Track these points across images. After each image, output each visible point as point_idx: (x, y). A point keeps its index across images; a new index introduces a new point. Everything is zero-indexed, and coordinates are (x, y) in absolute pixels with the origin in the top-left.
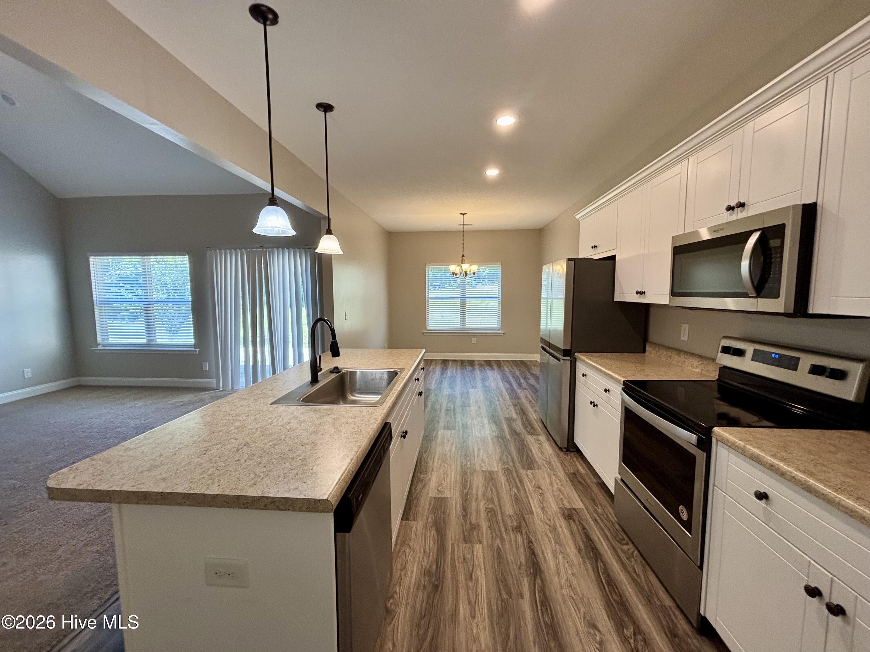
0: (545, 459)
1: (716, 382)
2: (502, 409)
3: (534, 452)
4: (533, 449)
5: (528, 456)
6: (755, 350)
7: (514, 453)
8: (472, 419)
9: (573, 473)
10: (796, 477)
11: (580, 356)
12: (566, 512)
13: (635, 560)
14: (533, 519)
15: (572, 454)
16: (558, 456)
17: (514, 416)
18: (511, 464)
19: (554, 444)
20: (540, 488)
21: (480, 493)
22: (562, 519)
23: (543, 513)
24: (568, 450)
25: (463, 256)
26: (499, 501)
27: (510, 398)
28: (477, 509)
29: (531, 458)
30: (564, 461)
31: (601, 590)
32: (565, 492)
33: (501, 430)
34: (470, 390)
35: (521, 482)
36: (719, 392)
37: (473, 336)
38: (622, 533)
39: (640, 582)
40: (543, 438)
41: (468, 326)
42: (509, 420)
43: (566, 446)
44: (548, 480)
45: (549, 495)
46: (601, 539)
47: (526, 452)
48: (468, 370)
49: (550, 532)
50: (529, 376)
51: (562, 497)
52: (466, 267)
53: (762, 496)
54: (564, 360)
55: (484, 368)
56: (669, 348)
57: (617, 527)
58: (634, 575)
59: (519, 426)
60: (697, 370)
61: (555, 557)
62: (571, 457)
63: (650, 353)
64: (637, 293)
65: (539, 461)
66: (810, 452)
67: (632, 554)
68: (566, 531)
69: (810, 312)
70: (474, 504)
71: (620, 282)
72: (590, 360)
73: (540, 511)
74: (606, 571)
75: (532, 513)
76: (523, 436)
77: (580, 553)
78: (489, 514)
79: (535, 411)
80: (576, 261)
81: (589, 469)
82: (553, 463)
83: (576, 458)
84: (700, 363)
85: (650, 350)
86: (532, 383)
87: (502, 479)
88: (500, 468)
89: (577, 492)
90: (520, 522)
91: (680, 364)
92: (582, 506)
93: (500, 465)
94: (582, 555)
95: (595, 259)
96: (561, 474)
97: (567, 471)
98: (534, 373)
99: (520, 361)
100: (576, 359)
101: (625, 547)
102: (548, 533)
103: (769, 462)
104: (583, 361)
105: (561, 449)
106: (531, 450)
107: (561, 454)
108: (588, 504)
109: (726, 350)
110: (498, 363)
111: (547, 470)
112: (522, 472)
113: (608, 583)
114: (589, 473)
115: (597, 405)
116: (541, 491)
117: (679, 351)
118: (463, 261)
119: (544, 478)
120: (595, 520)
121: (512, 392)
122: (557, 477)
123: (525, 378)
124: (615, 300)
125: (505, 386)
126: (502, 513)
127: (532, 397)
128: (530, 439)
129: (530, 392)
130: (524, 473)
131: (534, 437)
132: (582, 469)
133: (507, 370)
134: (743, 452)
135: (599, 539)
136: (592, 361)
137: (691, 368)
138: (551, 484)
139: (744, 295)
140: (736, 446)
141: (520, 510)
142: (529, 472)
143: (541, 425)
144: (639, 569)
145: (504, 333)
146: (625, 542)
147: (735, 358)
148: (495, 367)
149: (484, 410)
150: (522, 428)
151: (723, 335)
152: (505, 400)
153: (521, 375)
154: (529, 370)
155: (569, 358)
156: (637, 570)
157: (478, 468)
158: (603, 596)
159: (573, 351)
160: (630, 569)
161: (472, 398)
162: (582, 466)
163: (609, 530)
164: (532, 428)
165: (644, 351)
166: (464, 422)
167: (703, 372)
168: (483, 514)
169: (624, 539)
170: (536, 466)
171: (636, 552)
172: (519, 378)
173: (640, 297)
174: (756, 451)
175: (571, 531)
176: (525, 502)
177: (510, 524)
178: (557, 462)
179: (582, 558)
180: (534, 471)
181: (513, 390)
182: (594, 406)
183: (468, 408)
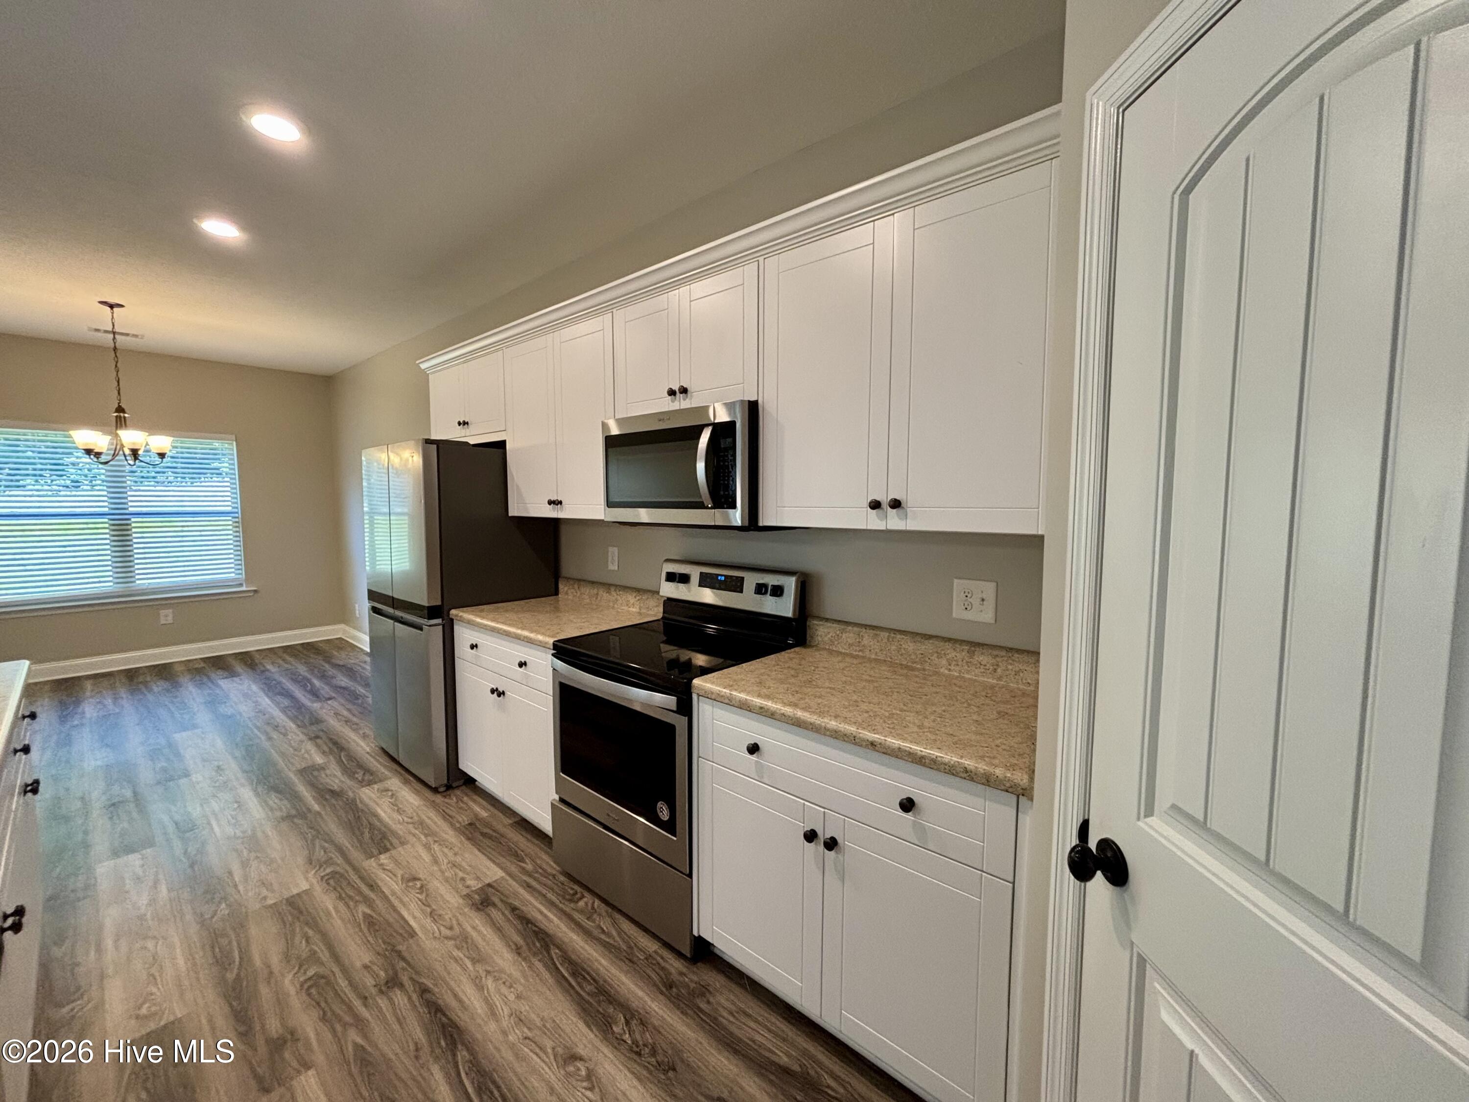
0: (410, 820)
1: (661, 623)
2: (283, 755)
3: (382, 814)
4: (379, 811)
5: (372, 826)
6: (701, 573)
7: (341, 837)
8: (204, 802)
9: (470, 824)
10: (786, 714)
11: (461, 614)
12: (476, 897)
13: (600, 915)
14: (419, 945)
15: (458, 792)
16: (434, 805)
17: (319, 759)
18: (340, 860)
19: (418, 786)
20: (415, 879)
21: (275, 960)
22: (473, 914)
23: (435, 921)
24: (449, 787)
25: (120, 409)
26: (330, 947)
27: (299, 726)
28: (278, 1000)
29: (380, 830)
30: (447, 811)
31: (567, 991)
32: (464, 864)
33: (294, 797)
34: (177, 736)
35: (373, 886)
36: (665, 633)
37: (166, 606)
38: (572, 885)
39: (612, 942)
40: (394, 783)
41: (142, 582)
42: (309, 773)
43: (445, 782)
44: (426, 857)
45: (438, 886)
46: (545, 911)
47: (365, 822)
48: (156, 689)
49: (458, 949)
50: (331, 671)
51: (461, 874)
52: (131, 437)
53: (754, 749)
54: (430, 626)
55: (209, 678)
56: (593, 583)
57: (562, 878)
58: (603, 937)
59: (335, 776)
60: (634, 610)
61: (480, 988)
62: (456, 796)
63: (567, 593)
64: (550, 502)
65: (400, 829)
66: (782, 682)
67: (593, 908)
68: (487, 932)
69: (761, 524)
70: (265, 991)
71: (518, 486)
72: (483, 618)
73: (428, 922)
74: (567, 958)
75: (412, 934)
76: (350, 794)
77: (519, 954)
78: (313, 991)
79: (365, 737)
80: (440, 445)
81: (493, 805)
82: (428, 821)
83: (467, 795)
84: (638, 598)
85: (566, 589)
86: (343, 684)
87: (326, 901)
88: (314, 881)
89: (483, 853)
90: (393, 966)
91: (611, 604)
92: (500, 874)
93: (311, 875)
94: (524, 955)
95: (472, 442)
96: (450, 835)
97: (458, 825)
98: (341, 663)
99: (302, 644)
100: (452, 620)
101: (581, 904)
102: (457, 953)
103: (758, 704)
104: (469, 622)
105: (435, 790)
106: (376, 815)
107: (439, 799)
108: (508, 864)
109: (671, 577)
110: (247, 660)
111: (419, 839)
112: (370, 865)
113: (574, 974)
114: (496, 812)
115: (503, 693)
116: (418, 884)
117: (608, 586)
118: (121, 423)
119: (419, 857)
120: (529, 886)
121: (297, 711)
122: (442, 842)
123: (323, 677)
124: (510, 515)
125: (277, 704)
126: (345, 971)
127: (349, 710)
128: (367, 795)
129: (342, 701)
130: (374, 864)
131: (376, 786)
132: (481, 810)
133: (269, 667)
134: (729, 702)
135: (541, 913)
136: (488, 619)
137: (626, 608)
138: (436, 861)
139: (700, 506)
140: (722, 696)
141: (384, 942)
142: (384, 858)
143: (384, 760)
144: (606, 924)
145: (255, 591)
146: (578, 896)
147: (681, 586)
148: (239, 668)
149: (233, 769)
150: (344, 778)
151: (664, 559)
152: (285, 735)
153: (313, 674)
154: (328, 659)
155: (439, 621)
156: (605, 928)
157: (254, 906)
158: (573, 1000)
159: (446, 608)
160: (596, 932)
161: (190, 755)
162: (480, 805)
163: (552, 889)
164: (367, 771)
165: (556, 593)
166: (177, 817)
167: (643, 611)
168: (296, 1001)
169: (576, 893)
170: (395, 841)
171: (597, 903)
172: (309, 681)
173: (554, 509)
174: (743, 696)
175: (494, 924)
176: (391, 920)
177: (370, 982)
178: (434, 817)
179: (525, 959)
180: (393, 852)
181: (299, 707)
182: (499, 695)
183: (183, 781)
